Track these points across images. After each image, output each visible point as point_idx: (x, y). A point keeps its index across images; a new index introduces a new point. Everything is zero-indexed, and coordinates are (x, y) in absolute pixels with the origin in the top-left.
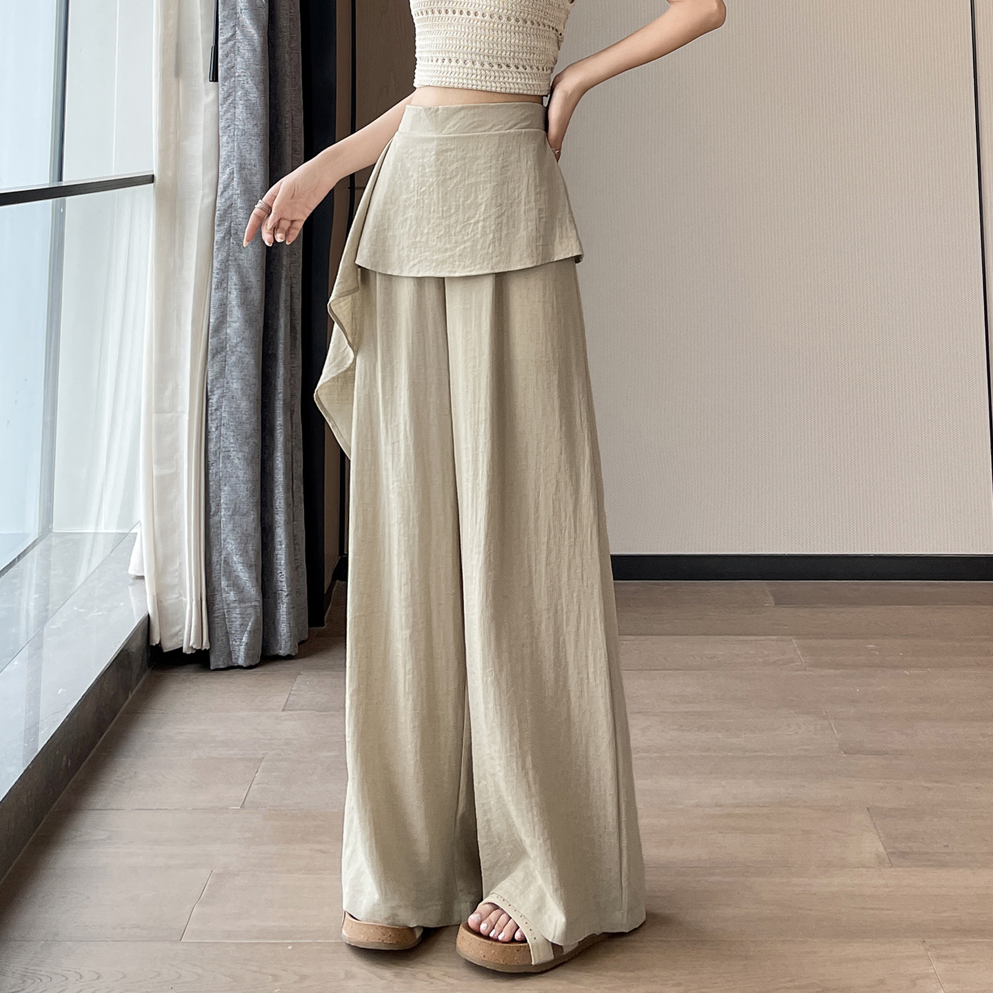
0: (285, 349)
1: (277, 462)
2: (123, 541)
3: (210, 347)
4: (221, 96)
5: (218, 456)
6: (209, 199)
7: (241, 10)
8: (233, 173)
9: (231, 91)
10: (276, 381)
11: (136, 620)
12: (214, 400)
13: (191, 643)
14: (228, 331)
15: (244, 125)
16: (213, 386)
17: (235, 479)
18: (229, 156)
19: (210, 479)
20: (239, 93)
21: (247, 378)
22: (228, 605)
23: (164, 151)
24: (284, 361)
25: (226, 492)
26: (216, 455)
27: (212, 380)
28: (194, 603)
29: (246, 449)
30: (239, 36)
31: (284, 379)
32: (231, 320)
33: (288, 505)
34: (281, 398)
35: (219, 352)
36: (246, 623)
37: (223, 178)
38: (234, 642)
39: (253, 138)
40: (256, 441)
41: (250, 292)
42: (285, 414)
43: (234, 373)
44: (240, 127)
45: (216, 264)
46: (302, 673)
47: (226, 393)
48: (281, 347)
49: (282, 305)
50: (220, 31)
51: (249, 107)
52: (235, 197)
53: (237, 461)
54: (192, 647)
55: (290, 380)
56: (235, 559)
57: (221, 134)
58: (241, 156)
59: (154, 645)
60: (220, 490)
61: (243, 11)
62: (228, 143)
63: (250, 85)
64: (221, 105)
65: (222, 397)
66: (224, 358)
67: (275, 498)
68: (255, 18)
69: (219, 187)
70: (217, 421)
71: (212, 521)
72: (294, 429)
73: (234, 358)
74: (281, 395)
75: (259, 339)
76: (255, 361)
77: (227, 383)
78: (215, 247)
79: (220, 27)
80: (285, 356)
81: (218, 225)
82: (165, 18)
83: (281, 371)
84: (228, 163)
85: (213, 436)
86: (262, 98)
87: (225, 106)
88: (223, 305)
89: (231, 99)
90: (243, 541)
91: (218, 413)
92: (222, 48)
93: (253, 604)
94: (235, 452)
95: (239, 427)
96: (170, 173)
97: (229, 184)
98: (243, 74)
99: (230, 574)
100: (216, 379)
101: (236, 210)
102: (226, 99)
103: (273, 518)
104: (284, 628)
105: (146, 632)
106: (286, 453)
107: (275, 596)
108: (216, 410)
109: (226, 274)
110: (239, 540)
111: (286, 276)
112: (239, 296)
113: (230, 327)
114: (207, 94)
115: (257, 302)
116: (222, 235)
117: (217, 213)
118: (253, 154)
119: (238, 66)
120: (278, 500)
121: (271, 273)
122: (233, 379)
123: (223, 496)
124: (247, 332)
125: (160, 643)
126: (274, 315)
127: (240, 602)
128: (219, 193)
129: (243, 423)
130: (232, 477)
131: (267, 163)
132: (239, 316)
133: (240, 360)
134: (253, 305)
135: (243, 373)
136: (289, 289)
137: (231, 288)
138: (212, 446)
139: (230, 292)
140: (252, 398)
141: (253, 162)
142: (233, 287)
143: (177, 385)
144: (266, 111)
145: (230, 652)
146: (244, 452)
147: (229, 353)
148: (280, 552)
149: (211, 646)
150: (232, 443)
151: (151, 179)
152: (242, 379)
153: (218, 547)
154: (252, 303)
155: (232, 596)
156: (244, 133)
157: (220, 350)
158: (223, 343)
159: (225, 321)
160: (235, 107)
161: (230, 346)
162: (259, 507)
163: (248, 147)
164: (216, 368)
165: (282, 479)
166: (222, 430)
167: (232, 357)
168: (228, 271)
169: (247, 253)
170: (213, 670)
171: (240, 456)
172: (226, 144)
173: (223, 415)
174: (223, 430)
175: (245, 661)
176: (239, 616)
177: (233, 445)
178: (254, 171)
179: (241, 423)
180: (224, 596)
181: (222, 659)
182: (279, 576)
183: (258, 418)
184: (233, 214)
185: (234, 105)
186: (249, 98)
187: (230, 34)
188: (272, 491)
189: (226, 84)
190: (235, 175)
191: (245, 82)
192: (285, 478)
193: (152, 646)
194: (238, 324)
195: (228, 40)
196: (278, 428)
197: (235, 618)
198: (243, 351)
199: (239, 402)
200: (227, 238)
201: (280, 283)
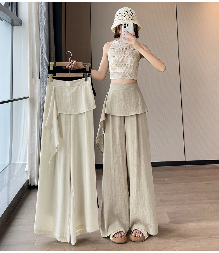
2: (24, 164)
7: (44, 65)
8: (44, 96)
11: (26, 180)
13: (36, 184)
18: (43, 93)
23: (31, 92)
37: (42, 97)
44: (45, 87)
57: (41, 89)
64: (41, 83)
92: (41, 73)
96: (32, 96)
119: (44, 76)
128: (42, 100)
143: (35, 136)
151: (28, 97)
185: (44, 83)
187: (42, 70)
191: (45, 79)
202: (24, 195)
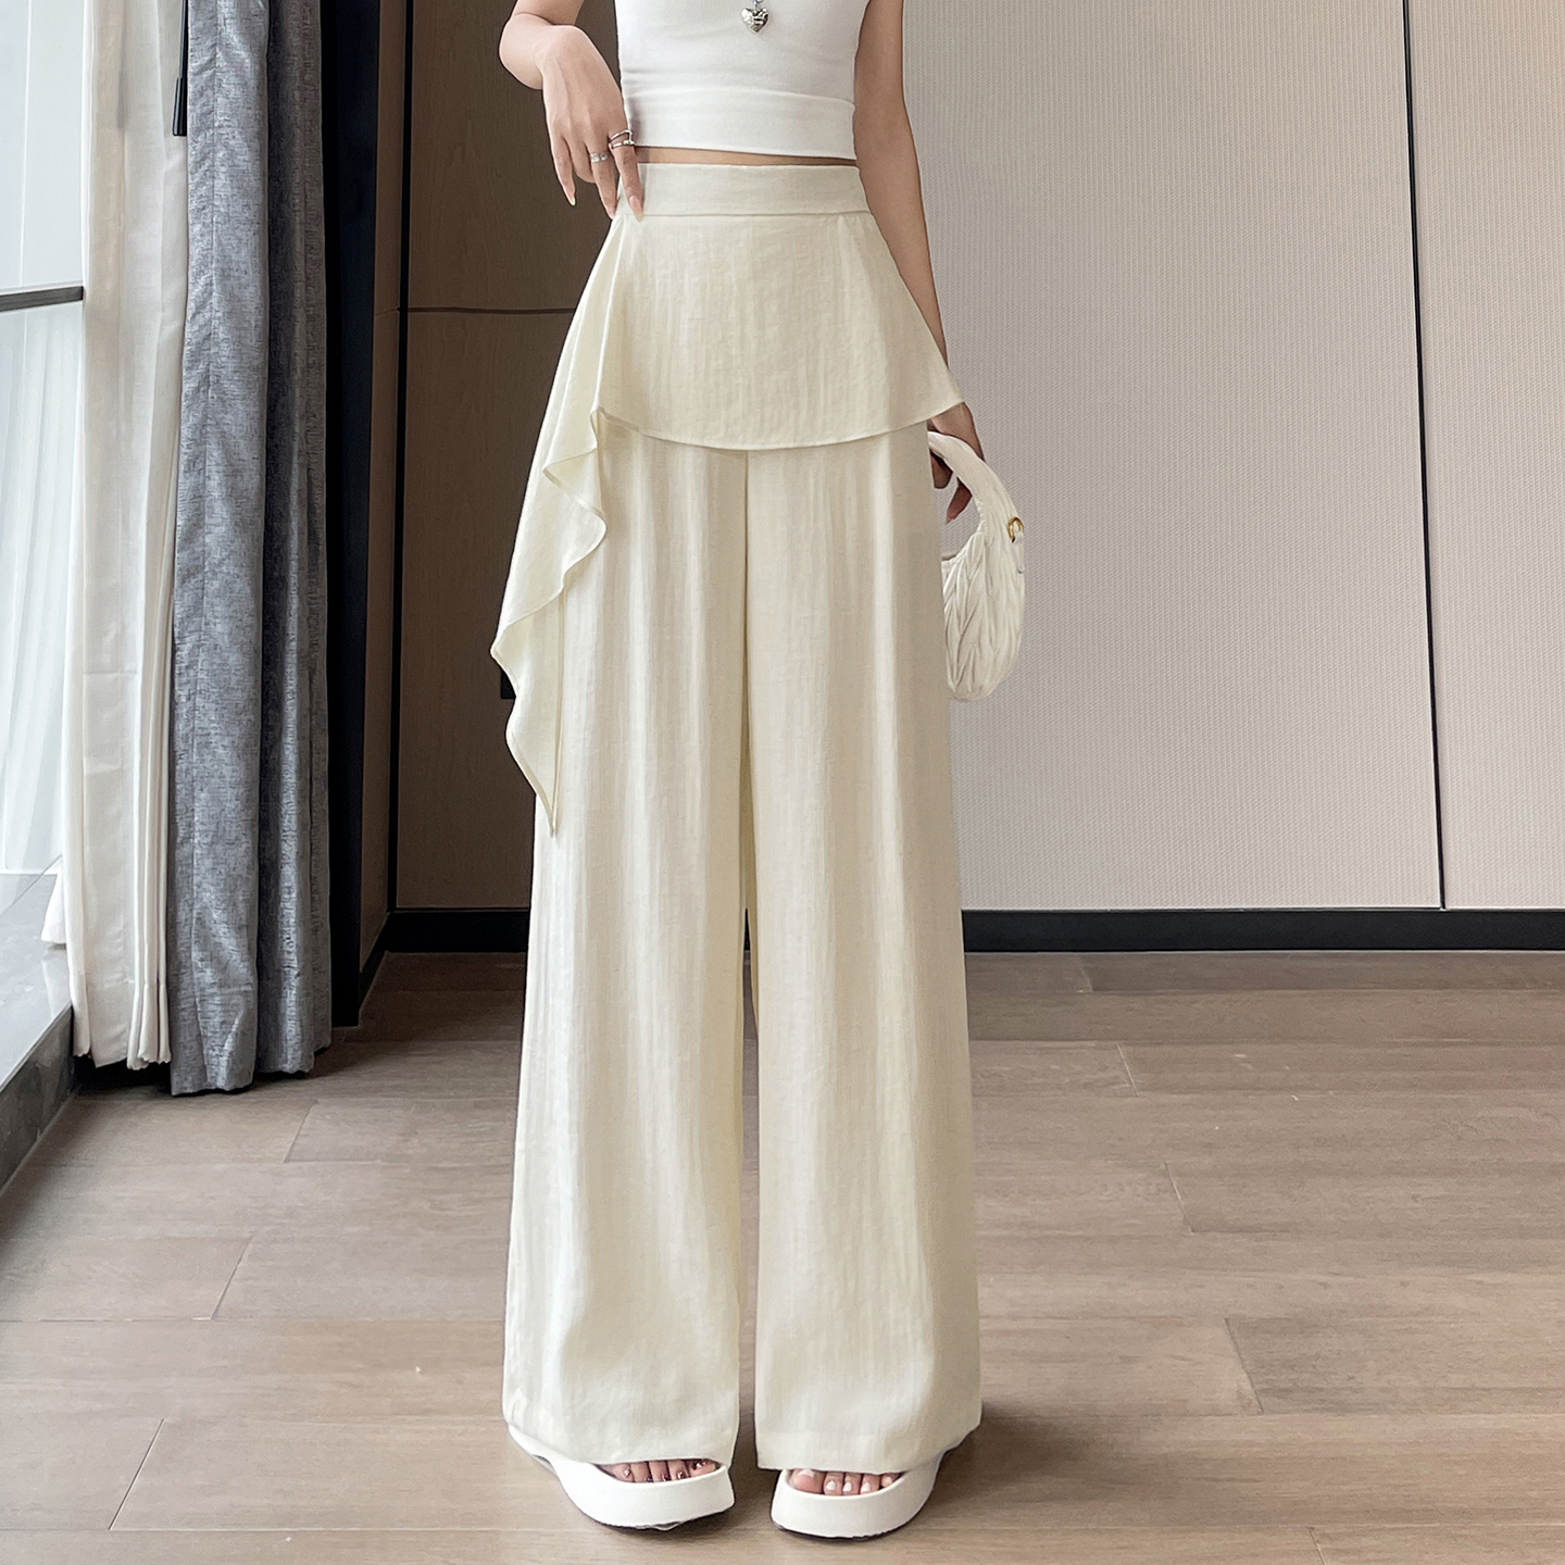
0: (300, 568)
1: (287, 752)
3: (177, 567)
4: (190, 159)
5: (190, 742)
6: (174, 326)
7: (225, 19)
8: (211, 284)
9: (207, 150)
10: (285, 622)
11: (54, 1014)
12: (183, 652)
13: (141, 1052)
14: (207, 540)
15: (229, 206)
16: (183, 630)
17: (218, 781)
18: (205, 256)
19: (177, 780)
20: (220, 154)
21: (239, 615)
22: (202, 990)
23: (98, 246)
24: (299, 588)
25: (203, 803)
26: (187, 742)
27: (182, 619)
28: (146, 987)
29: (236, 731)
30: (221, 62)
31: (299, 618)
32: (211, 521)
33: (302, 824)
34: (295, 648)
35: (193, 574)
36: (230, 1019)
37: (195, 291)
38: (211, 1052)
39: (242, 227)
40: (252, 718)
41: (242, 476)
42: (300, 673)
43: (216, 608)
44: (222, 210)
45: (185, 432)
46: (319, 1100)
47: (205, 640)
48: (294, 565)
49: (294, 498)
50: (190, 54)
51: (235, 176)
52: (215, 323)
53: (220, 751)
54: (142, 1059)
55: (308, 619)
56: (215, 916)
57: (190, 221)
58: (224, 257)
59: (80, 1055)
60: (193, 798)
61: (227, 21)
62: (202, 235)
63: (238, 142)
64: (192, 173)
65: (199, 647)
66: (200, 584)
67: (283, 812)
68: (247, 32)
69: (189, 306)
70: (189, 686)
71: (180, 854)
72: (315, 699)
73: (216, 584)
74: (294, 644)
75: (258, 553)
76: (252, 590)
77: (207, 624)
78: (184, 404)
79: (190, 47)
80: (299, 580)
81: (189, 368)
82: (102, 33)
83: (294, 603)
84: (203, 268)
85: (182, 711)
86: (258, 162)
87: (197, 175)
88: (198, 497)
89: (208, 163)
90: (229, 888)
91: (192, 673)
92: (193, 81)
93: (243, 988)
94: (218, 737)
95: (226, 696)
96: (109, 285)
97: (204, 302)
98: (227, 123)
99: (205, 940)
100: (188, 617)
101: (217, 344)
102: (199, 164)
103: (278, 849)
104: (291, 1028)
105: (68, 1033)
106: (300, 738)
107: (279, 977)
108: (187, 667)
109: (203, 447)
110: (222, 886)
111: (300, 451)
112: (224, 483)
113: (209, 533)
114: (168, 157)
115: (254, 492)
116: (193, 385)
117: (186, 348)
118: (243, 253)
119: (219, 111)
120: (288, 817)
121: (276, 446)
122: (216, 617)
123: (197, 810)
124: (238, 542)
125: (90, 1052)
126: (281, 514)
127: (220, 987)
128: (189, 318)
129: (233, 689)
130: (213, 777)
131: (264, 268)
132: (225, 516)
133: (228, 586)
134: (248, 499)
135: (232, 608)
136: (305, 470)
137: (210, 471)
138: (180, 726)
139: (209, 477)
140: (246, 648)
141: (243, 267)
142: (214, 469)
143: (124, 628)
144: (264, 182)
145: (204, 1067)
146: (232, 735)
147: (209, 575)
148: (288, 905)
149: (172, 1057)
150: (213, 722)
151: (78, 294)
152: (231, 617)
153: (188, 896)
154: (245, 494)
155: (209, 976)
156: (228, 217)
157: (194, 570)
158: (198, 558)
159: (201, 523)
160: (213, 177)
161: (210, 564)
162: (256, 829)
163: (234, 242)
164: (188, 599)
165: (293, 780)
166: (197, 700)
167: (214, 582)
168: (205, 443)
169: (236, 414)
170: (176, 1097)
171: (226, 743)
172: (199, 237)
173: (200, 676)
174: (199, 701)
175: (227, 1083)
176: (219, 1009)
177: (215, 725)
178: (243, 281)
179: (229, 690)
180: (196, 976)
181: (190, 1078)
182: (285, 943)
183: (256, 681)
184: (212, 351)
185: (211, 174)
186: (236, 162)
187: (207, 58)
188: (278, 799)
189: (199, 139)
190: (214, 287)
191: (230, 136)
192: (299, 778)
193: (76, 1057)
194: (223, 529)
195: (203, 69)
196: (289, 696)
197: (213, 1011)
198: (232, 572)
199: (226, 654)
200: (202, 389)
201: (291, 462)
202: (40, 1138)
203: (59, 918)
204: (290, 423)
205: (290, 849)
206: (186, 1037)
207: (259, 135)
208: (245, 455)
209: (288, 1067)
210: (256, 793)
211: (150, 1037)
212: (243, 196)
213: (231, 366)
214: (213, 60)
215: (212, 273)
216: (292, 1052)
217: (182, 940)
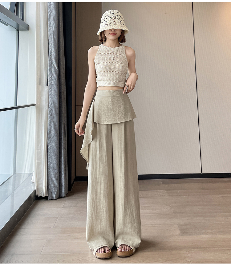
1: (62, 159)
2: (30, 175)
3: (48, 137)
6: (47, 108)
11: (33, 190)
12: (49, 147)
14: (52, 134)
16: (49, 145)
18: (51, 100)
19: (48, 163)
20: (53, 88)
21: (56, 143)
23: (37, 99)
24: (63, 139)
25: (52, 165)
26: (49, 158)
27: (48, 143)
28: (45, 187)
29: (56, 157)
30: (53, 77)
31: (64, 143)
32: (52, 132)
33: (64, 167)
34: (63, 147)
38: (53, 194)
39: (56, 96)
40: (58, 155)
41: (56, 126)
42: (64, 150)
45: (49, 121)
46: (67, 200)
47: (51, 146)
48: (63, 137)
49: (63, 129)
50: (48, 76)
51: (55, 90)
52: (52, 108)
53: (54, 159)
54: (44, 196)
56: (53, 178)
58: (53, 100)
59: (36, 195)
60: (50, 165)
63: (55, 86)
68: (56, 73)
69: (49, 106)
71: (49, 171)
72: (66, 153)
75: (58, 135)
76: (58, 140)
78: (48, 118)
82: (37, 74)
83: (63, 141)
85: (49, 154)
86: (57, 89)
88: (50, 129)
90: (55, 175)
93: (57, 187)
94: (53, 157)
96: (39, 104)
97: (51, 105)
98: (53, 84)
99: (52, 181)
102: (50, 89)
103: (61, 170)
104: (63, 191)
105: (35, 193)
106: (64, 157)
107: (62, 185)
108: (49, 149)
109: (51, 123)
111: (63, 123)
112: (54, 127)
114: (46, 88)
115: (58, 128)
116: (50, 115)
117: (49, 111)
121: (60, 123)
122: (53, 143)
124: (56, 134)
125: (38, 195)
126: (61, 131)
127: (54, 187)
128: (49, 108)
130: (53, 162)
132: (54, 131)
133: (54, 139)
136: (64, 125)
138: (49, 156)
139: (52, 126)
140: (57, 147)
141: (56, 101)
143: (41, 145)
144: (58, 91)
145: (52, 196)
148: (63, 177)
149: (48, 195)
153: (50, 176)
154: (56, 129)
155: (53, 185)
156: (54, 95)
157: (50, 138)
160: (52, 91)
161: (52, 137)
162: (59, 168)
163: (55, 98)
164: (49, 141)
166: (51, 153)
169: (55, 119)
170: (49, 200)
172: (50, 98)
173: (51, 150)
175: (55, 198)
176: (54, 189)
179: (55, 152)
180: (51, 186)
181: (50, 198)
182: (62, 181)
183: (58, 151)
184: (52, 111)
188: (61, 165)
189: (50, 86)
192: (64, 162)
194: (54, 133)
195: (50, 78)
196: (62, 152)
199: (54, 148)
201: (62, 125)
202: (31, 206)
203: (34, 179)
204: (62, 120)
205: (63, 170)
206: (50, 193)
207: (57, 85)
208: (56, 124)
209: (63, 196)
210: (58, 164)
211: (45, 193)
212: (56, 93)
213: (54, 113)
214: (51, 77)
215: (52, 102)
216: (63, 194)
217: (49, 181)
